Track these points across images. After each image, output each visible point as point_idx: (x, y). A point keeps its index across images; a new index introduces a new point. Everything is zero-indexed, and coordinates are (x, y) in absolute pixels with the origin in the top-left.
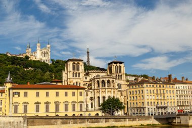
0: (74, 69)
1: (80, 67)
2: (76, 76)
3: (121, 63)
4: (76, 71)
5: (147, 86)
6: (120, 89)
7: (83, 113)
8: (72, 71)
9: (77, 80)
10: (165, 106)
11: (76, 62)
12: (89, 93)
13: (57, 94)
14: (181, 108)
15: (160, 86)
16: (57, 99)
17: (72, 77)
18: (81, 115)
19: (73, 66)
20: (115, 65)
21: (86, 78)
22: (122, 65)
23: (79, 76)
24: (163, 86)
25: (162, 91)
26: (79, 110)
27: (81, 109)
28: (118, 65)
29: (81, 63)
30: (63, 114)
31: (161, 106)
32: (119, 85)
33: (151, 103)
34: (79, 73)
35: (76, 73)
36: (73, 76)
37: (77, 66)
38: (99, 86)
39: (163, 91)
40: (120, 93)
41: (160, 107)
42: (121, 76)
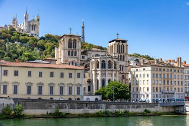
0: (70, 46)
1: (77, 44)
2: (72, 55)
3: (124, 41)
4: (72, 49)
5: (153, 69)
6: (122, 72)
7: (80, 98)
8: (68, 48)
9: (73, 59)
10: (172, 92)
11: (73, 39)
12: (87, 74)
15: (168, 70)
18: (78, 99)
19: (69, 42)
20: (117, 43)
21: (83, 57)
22: (125, 44)
23: (75, 55)
24: (171, 70)
25: (170, 75)
26: (76, 94)
27: (79, 93)
28: (121, 43)
31: (168, 92)
32: (120, 66)
33: (157, 88)
34: (76, 52)
35: (72, 52)
36: (69, 55)
37: (74, 43)
38: (98, 68)
40: (121, 75)
42: (124, 56)
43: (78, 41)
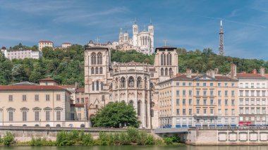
0: (93, 62)
1: (103, 58)
2: (97, 73)
3: (171, 49)
4: (97, 65)
5: (178, 84)
7: (61, 124)
8: (90, 64)
9: (97, 78)
10: (212, 115)
11: (97, 52)
13: (24, 98)
14: (247, 119)
15: (205, 84)
16: (25, 105)
17: (90, 74)
18: (59, 125)
19: (92, 57)
20: (160, 53)
22: (173, 53)
23: (101, 72)
24: (211, 84)
26: (55, 120)
27: (58, 118)
28: (166, 52)
29: (104, 53)
30: (33, 124)
31: (205, 115)
33: (184, 110)
34: (101, 68)
35: (97, 68)
36: (93, 73)
37: (98, 57)
39: (212, 92)
41: (201, 117)
42: (171, 69)
43: (103, 54)
